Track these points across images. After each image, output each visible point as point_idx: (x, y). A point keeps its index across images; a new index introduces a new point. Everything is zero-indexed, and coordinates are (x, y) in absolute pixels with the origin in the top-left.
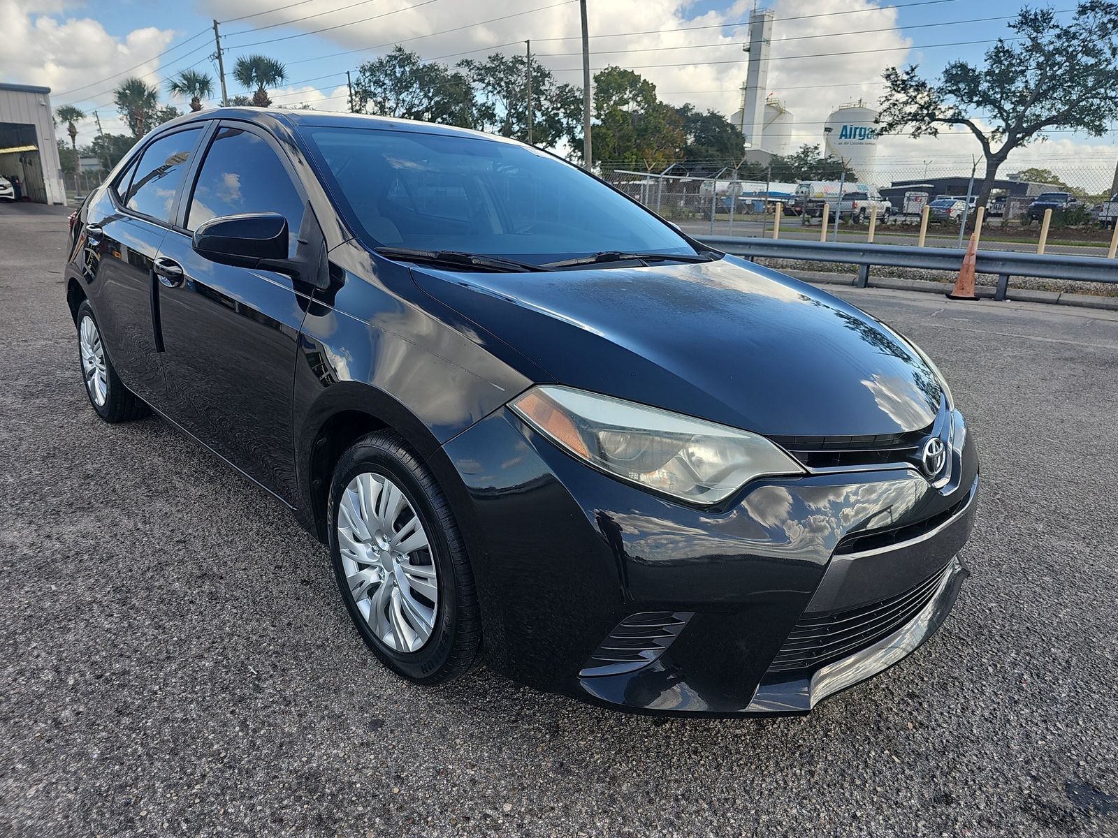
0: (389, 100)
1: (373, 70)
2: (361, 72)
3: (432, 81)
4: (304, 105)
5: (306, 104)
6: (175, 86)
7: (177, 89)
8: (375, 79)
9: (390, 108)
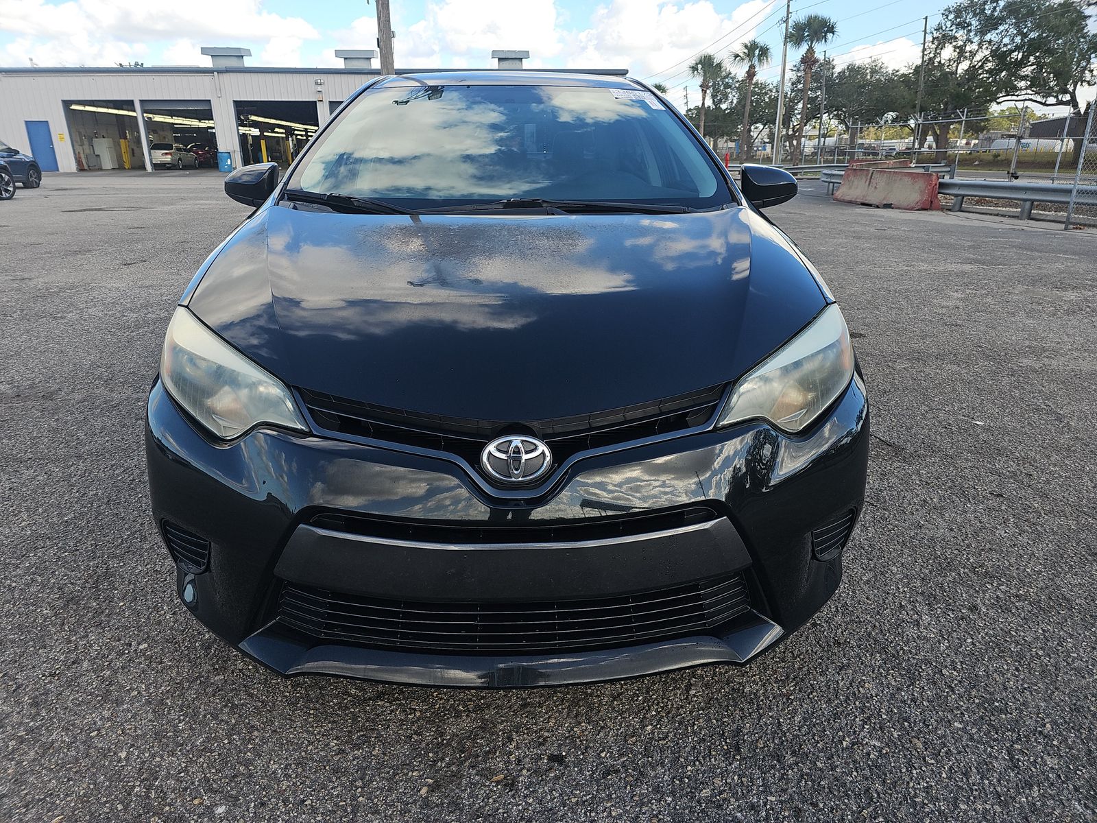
0: (972, 42)
1: (958, 11)
2: (943, 14)
3: (1031, 13)
4: (873, 59)
5: (875, 57)
6: (737, 56)
7: (738, 58)
8: (958, 20)
9: (970, 52)
